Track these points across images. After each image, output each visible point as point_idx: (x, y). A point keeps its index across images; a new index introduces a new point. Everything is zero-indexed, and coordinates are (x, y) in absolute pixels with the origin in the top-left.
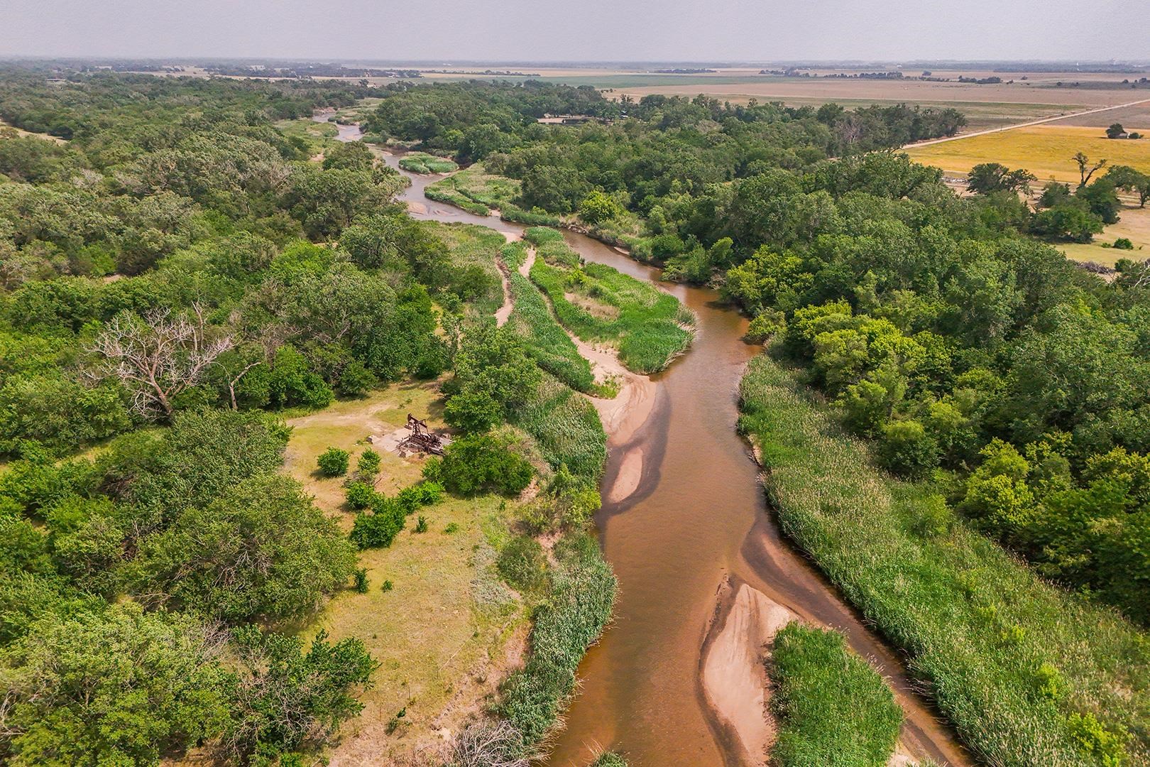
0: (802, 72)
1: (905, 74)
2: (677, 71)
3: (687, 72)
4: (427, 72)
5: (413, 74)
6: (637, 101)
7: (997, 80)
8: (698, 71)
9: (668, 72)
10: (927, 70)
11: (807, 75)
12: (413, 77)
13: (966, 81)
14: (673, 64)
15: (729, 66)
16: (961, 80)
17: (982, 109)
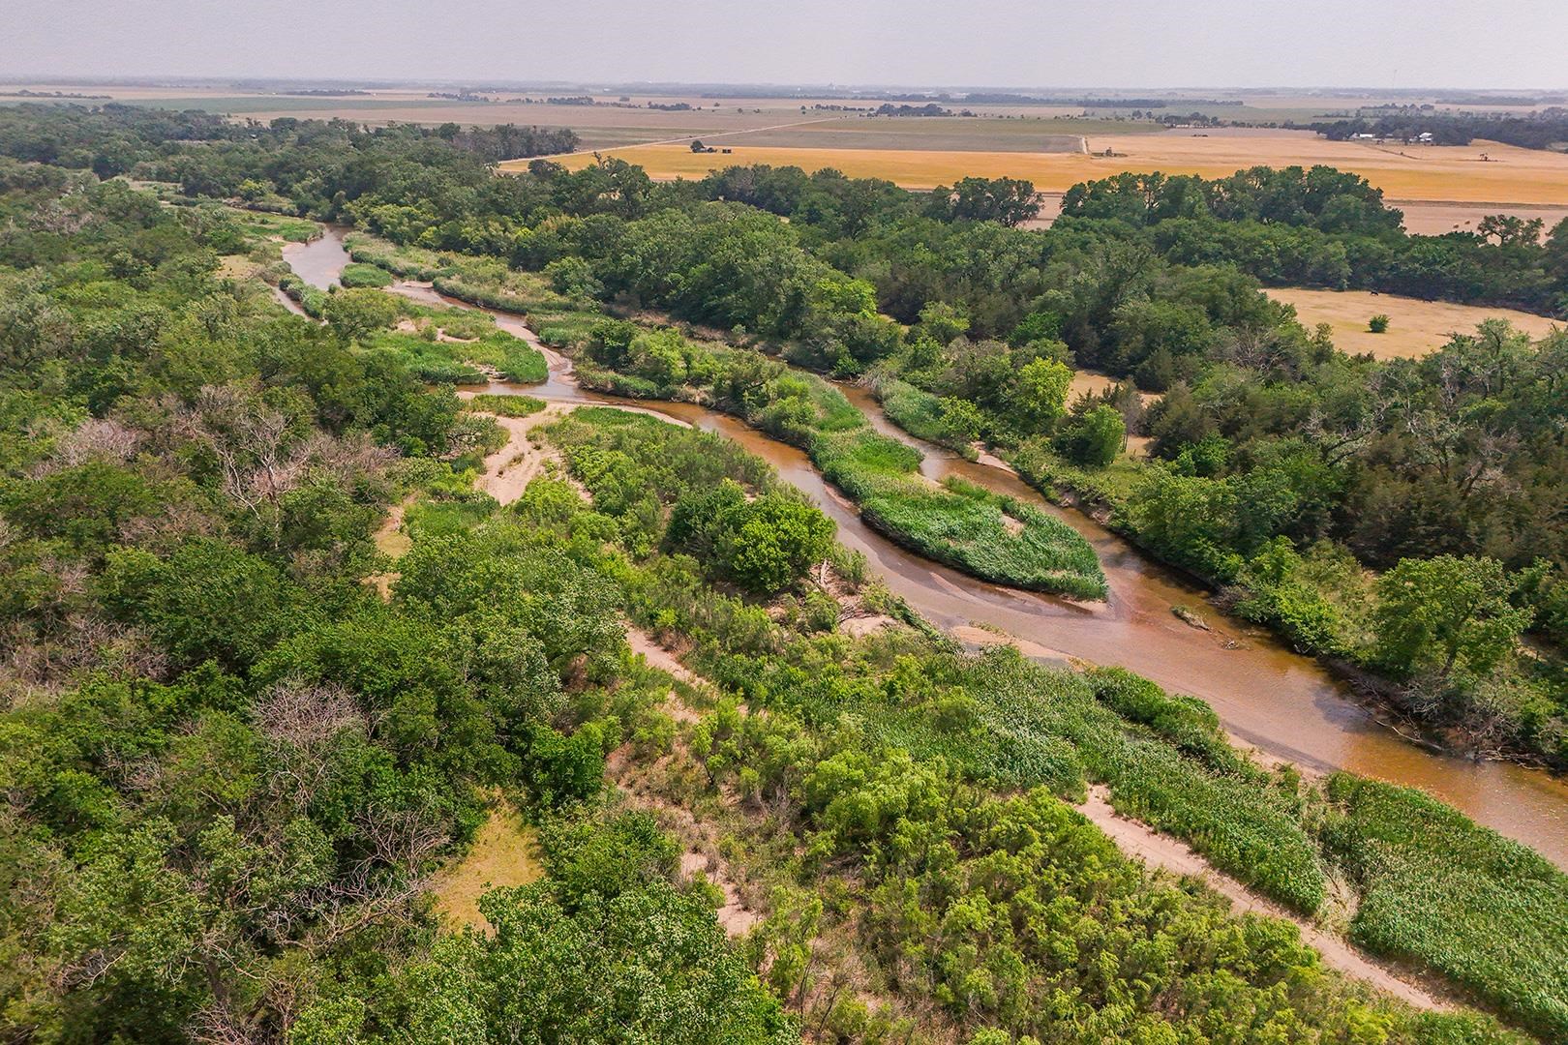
0: (481, 95)
1: (596, 100)
3: (330, 93)
6: (266, 124)
7: (686, 107)
8: (346, 93)
10: (626, 95)
13: (656, 107)
14: (311, 83)
15: (389, 87)
17: (628, 133)
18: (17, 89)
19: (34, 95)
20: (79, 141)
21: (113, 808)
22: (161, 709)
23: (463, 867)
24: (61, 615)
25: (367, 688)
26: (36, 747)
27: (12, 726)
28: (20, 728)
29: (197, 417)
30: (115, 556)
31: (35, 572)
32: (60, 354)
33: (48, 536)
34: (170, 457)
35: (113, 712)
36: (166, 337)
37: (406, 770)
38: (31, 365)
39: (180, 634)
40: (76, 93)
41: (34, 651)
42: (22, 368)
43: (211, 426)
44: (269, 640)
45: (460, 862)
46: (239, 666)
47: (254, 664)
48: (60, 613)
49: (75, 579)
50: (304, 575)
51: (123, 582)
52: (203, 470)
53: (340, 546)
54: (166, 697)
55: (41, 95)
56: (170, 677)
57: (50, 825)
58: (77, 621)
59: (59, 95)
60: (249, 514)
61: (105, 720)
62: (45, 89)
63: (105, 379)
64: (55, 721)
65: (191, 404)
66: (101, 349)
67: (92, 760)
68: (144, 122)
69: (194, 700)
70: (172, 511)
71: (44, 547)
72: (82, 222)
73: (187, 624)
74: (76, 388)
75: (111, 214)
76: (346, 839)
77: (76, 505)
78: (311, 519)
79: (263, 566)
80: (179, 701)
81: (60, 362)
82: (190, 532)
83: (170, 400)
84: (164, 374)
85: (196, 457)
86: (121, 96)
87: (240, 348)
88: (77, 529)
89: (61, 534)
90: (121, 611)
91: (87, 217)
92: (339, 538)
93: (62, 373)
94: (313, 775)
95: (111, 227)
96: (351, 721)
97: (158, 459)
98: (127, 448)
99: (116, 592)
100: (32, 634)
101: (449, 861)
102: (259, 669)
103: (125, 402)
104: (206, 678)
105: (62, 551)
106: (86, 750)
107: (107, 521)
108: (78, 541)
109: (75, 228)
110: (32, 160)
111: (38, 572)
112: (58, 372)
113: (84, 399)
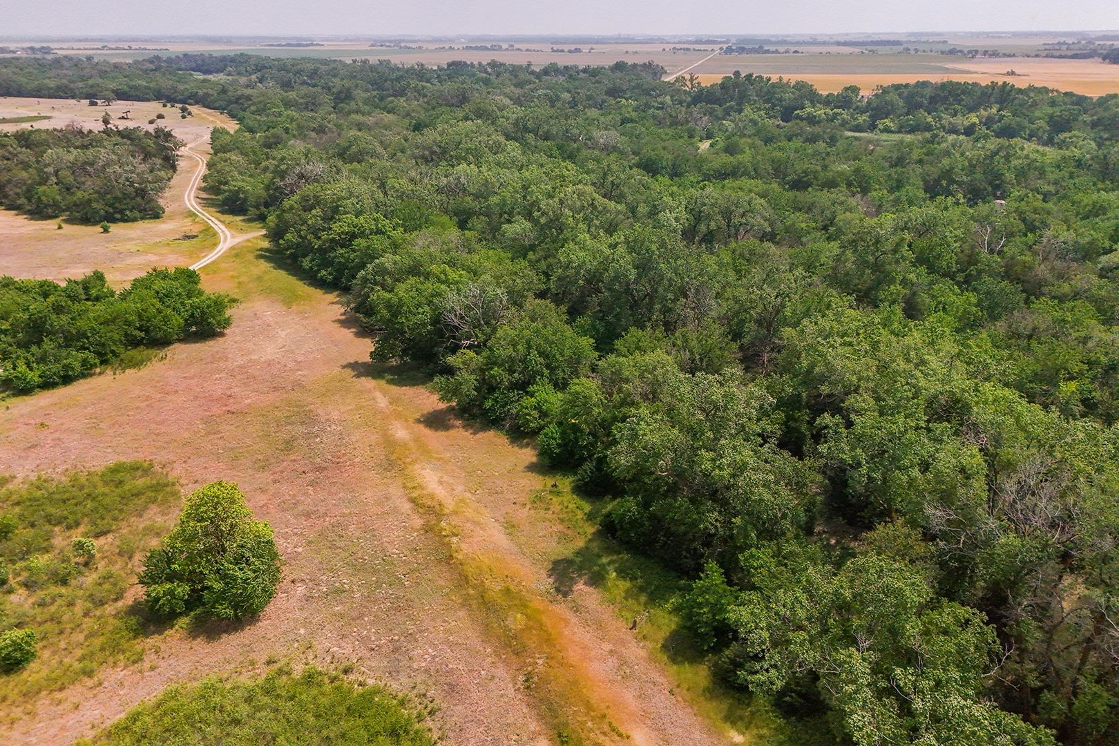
2: (289, 45)
4: (61, 49)
5: (47, 50)
9: (279, 45)
11: (420, 47)
12: (46, 53)
13: (557, 51)
16: (554, 51)
18: (99, 45)
19: (112, 49)
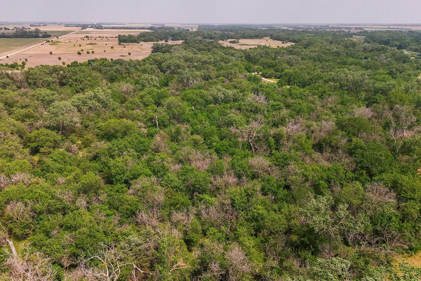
20: (397, 40)
21: (327, 192)
22: (348, 177)
23: (409, 258)
24: (337, 149)
25: (402, 195)
26: (319, 173)
27: (316, 167)
28: (318, 168)
29: (392, 113)
30: (354, 139)
31: (336, 137)
32: (366, 91)
33: (342, 131)
34: (379, 121)
35: (337, 173)
36: (393, 90)
37: (403, 222)
38: (358, 92)
39: (360, 162)
40: (402, 28)
41: (329, 155)
42: (355, 93)
43: (394, 116)
44: (381, 172)
45: (409, 257)
46: (371, 175)
47: (375, 176)
48: (337, 148)
49: (344, 142)
50: (401, 161)
51: (353, 146)
52: (387, 126)
53: (415, 157)
54: (350, 175)
55: (393, 28)
56: (354, 171)
57: (315, 191)
58: (340, 151)
59: (398, 28)
60: (393, 141)
61: (335, 174)
62: (394, 27)
63: (374, 98)
64: (325, 170)
65: (391, 109)
66: (376, 91)
67: (328, 181)
68: (417, 36)
69: (356, 179)
70: (373, 133)
71: (341, 133)
72: (387, 60)
73: (363, 161)
74: (366, 100)
75: (396, 59)
76: (377, 230)
77: (352, 126)
78: (410, 147)
79: (390, 154)
80: (352, 177)
81: (365, 93)
82: (375, 140)
83: (386, 107)
84: (389, 100)
85: (387, 123)
86: (413, 29)
87: (413, 97)
88: (349, 131)
89: (345, 131)
90: (351, 153)
91: (389, 59)
92: (416, 155)
93: (364, 95)
94: (376, 209)
95: (394, 62)
96: (393, 201)
97: (376, 121)
98: (370, 116)
99: (351, 147)
100: (330, 151)
101: (406, 254)
102: (375, 178)
103: (375, 105)
104: (361, 174)
105: (344, 135)
106: (329, 179)
107: (357, 131)
108: (348, 133)
109: (385, 62)
110: (383, 44)
111: (337, 137)
112: (363, 95)
113: (366, 103)
